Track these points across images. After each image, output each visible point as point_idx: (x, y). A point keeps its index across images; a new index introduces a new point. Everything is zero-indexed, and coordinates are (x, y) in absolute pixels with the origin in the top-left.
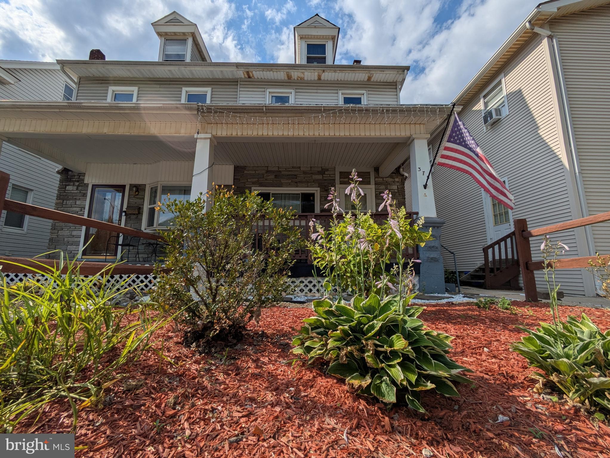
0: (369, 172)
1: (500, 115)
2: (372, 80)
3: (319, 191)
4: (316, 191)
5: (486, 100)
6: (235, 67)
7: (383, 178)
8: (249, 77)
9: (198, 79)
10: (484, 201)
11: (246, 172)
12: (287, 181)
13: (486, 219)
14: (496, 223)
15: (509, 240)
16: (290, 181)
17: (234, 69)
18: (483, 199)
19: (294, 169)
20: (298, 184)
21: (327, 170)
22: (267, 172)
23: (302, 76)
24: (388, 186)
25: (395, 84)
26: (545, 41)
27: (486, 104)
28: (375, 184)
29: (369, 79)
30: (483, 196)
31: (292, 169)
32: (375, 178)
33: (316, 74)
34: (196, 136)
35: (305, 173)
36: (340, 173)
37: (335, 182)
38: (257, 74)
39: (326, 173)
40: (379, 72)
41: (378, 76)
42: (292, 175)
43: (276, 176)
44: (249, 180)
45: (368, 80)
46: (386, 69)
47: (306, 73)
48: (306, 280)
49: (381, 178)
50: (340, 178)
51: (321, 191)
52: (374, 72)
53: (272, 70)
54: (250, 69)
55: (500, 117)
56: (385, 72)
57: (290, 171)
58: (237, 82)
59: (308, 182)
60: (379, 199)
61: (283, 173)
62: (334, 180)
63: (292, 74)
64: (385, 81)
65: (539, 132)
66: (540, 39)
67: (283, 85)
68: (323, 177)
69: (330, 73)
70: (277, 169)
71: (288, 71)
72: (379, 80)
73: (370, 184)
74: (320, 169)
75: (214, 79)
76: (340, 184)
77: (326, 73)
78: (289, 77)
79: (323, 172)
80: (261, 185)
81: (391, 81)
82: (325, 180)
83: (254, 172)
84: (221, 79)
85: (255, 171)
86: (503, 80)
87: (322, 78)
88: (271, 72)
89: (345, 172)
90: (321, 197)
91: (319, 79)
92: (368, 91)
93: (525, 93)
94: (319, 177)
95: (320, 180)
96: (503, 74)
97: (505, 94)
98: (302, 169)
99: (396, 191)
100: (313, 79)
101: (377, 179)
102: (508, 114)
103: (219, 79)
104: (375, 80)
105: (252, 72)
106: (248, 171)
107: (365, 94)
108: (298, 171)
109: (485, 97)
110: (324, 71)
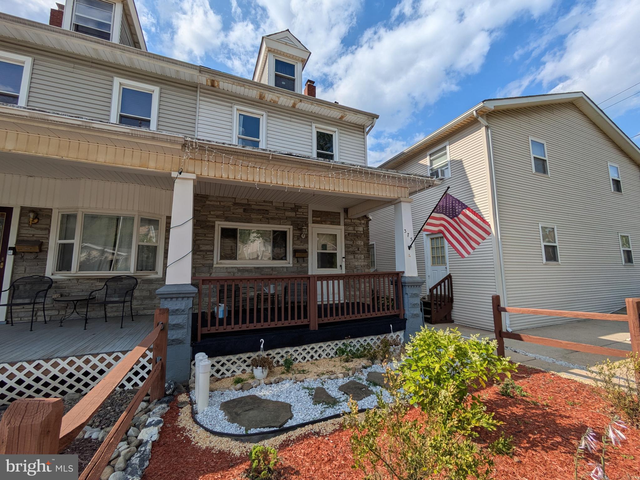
0: (339, 213)
1: (444, 176)
2: (344, 119)
3: (291, 230)
4: (288, 228)
5: (432, 158)
6: (198, 71)
7: (351, 219)
8: (213, 86)
9: (138, 70)
10: (425, 244)
11: (208, 202)
12: (258, 217)
13: (426, 259)
14: (433, 263)
15: (446, 281)
16: (261, 217)
17: (196, 73)
18: (424, 242)
19: (266, 204)
20: (270, 221)
21: (301, 207)
22: (235, 204)
23: (277, 99)
24: (356, 227)
25: (362, 127)
26: (483, 129)
27: (431, 161)
28: (345, 225)
29: (342, 118)
30: (424, 239)
31: (264, 204)
32: (345, 219)
33: (293, 101)
34: (174, 174)
35: (277, 208)
36: (313, 211)
37: (307, 221)
38: (224, 85)
39: (299, 210)
40: (352, 114)
41: (351, 118)
42: (263, 210)
43: (245, 210)
44: (212, 213)
45: (340, 118)
46: (359, 113)
47: (282, 99)
48: (308, 347)
49: (350, 219)
50: (313, 217)
51: (293, 230)
52: (347, 113)
53: (244, 86)
54: (217, 78)
55: (444, 178)
56: (357, 116)
57: (261, 205)
58: (197, 88)
59: (280, 219)
60: (348, 240)
61: (253, 207)
62: (307, 218)
63: (266, 95)
64: (355, 122)
65: (475, 199)
66: (479, 126)
67: (253, 105)
68: (296, 215)
69: (306, 105)
70: (246, 202)
71: (262, 91)
72: (349, 121)
73: (340, 225)
74: (293, 206)
75: (164, 76)
76: (313, 223)
77: (303, 104)
78: (261, 97)
79: (296, 208)
80: (227, 219)
81: (360, 124)
82: (298, 218)
83: (218, 204)
84: (173, 78)
85: (220, 202)
86: (448, 147)
87: (297, 106)
88: (243, 88)
89: (318, 211)
90: (294, 236)
91: (294, 106)
92: (340, 129)
93: (465, 164)
94: (292, 214)
95: (293, 217)
96: (448, 142)
97: (449, 160)
98: (274, 204)
99: (362, 232)
100: (287, 105)
101: (346, 220)
102: (450, 177)
103: (171, 78)
104: (347, 120)
105: (218, 82)
106: (211, 201)
107: (337, 132)
108: (270, 206)
109: (431, 155)
110: (301, 101)
